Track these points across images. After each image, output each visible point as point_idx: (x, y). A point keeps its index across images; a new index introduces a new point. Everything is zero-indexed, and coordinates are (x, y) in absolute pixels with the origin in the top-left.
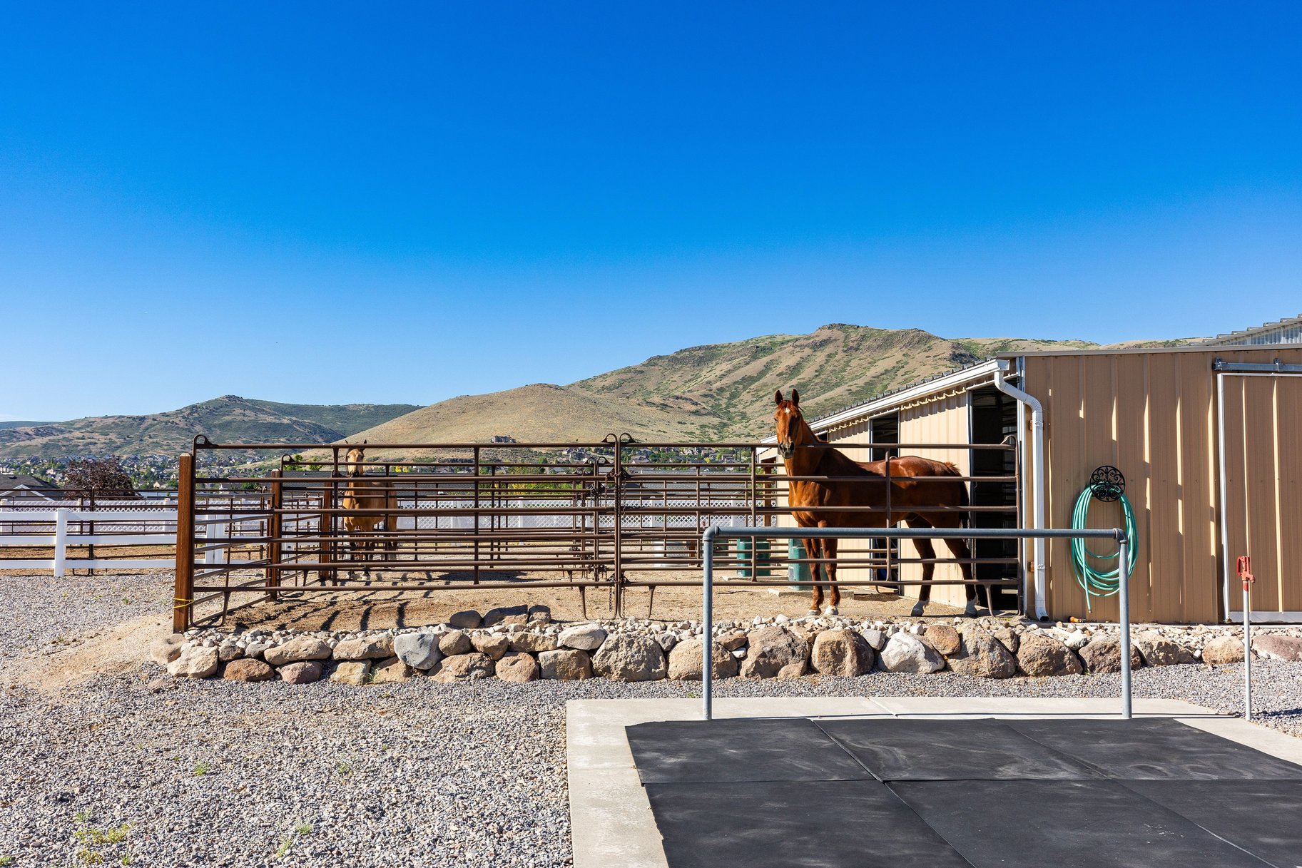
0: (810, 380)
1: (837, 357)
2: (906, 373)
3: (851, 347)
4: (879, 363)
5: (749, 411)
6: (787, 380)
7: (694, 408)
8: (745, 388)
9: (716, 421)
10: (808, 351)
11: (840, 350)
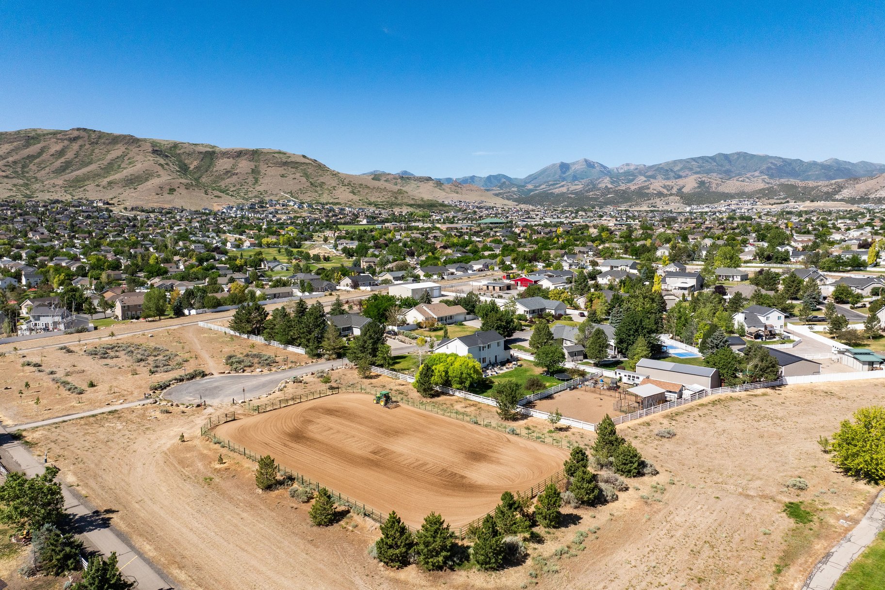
0: (72, 159)
1: (86, 147)
2: (129, 159)
3: (93, 143)
4: (112, 152)
5: (38, 175)
6: (57, 159)
8: (31, 162)
9: (21, 182)
10: (66, 143)
11: (87, 143)
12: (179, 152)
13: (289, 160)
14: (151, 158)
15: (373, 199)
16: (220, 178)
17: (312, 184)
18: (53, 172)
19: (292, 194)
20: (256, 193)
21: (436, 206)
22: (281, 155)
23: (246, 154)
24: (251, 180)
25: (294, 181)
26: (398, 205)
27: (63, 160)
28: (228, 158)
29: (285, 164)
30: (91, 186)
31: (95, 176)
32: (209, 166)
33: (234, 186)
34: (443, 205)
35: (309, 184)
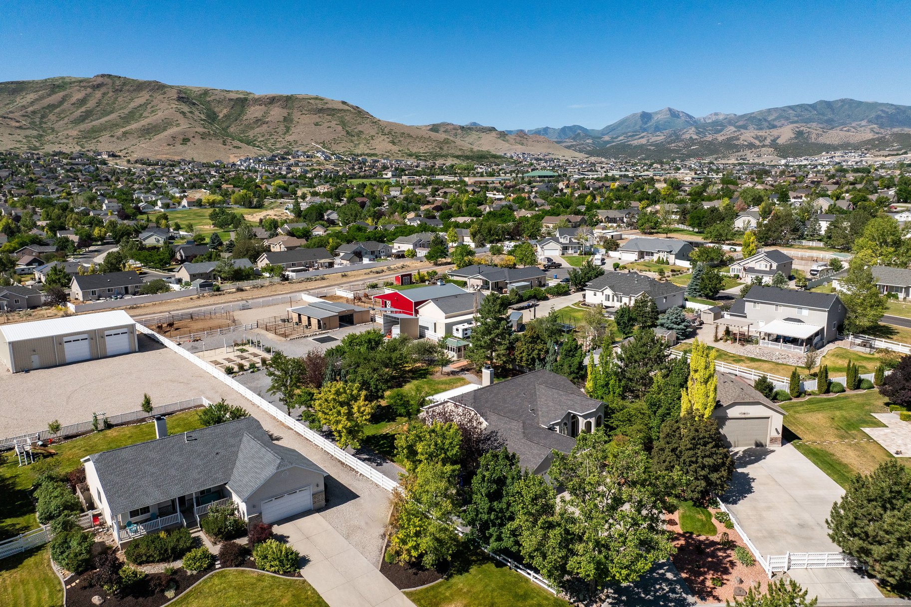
0: (94, 108)
1: (109, 95)
2: (152, 107)
3: (117, 90)
4: (136, 100)
5: (56, 126)
6: (78, 108)
7: (17, 124)
8: (50, 112)
9: (35, 133)
10: (89, 90)
11: (110, 90)
12: (209, 99)
13: (325, 107)
14: (175, 105)
15: (414, 150)
16: (250, 127)
17: (348, 133)
18: (72, 122)
19: (324, 144)
20: (285, 144)
21: (487, 158)
22: (317, 101)
23: (279, 100)
24: (282, 128)
25: (330, 129)
26: (443, 156)
27: (83, 109)
28: (260, 105)
29: (321, 111)
30: (105, 137)
31: (114, 125)
32: (239, 115)
33: (263, 136)
34: (495, 157)
35: (344, 133)
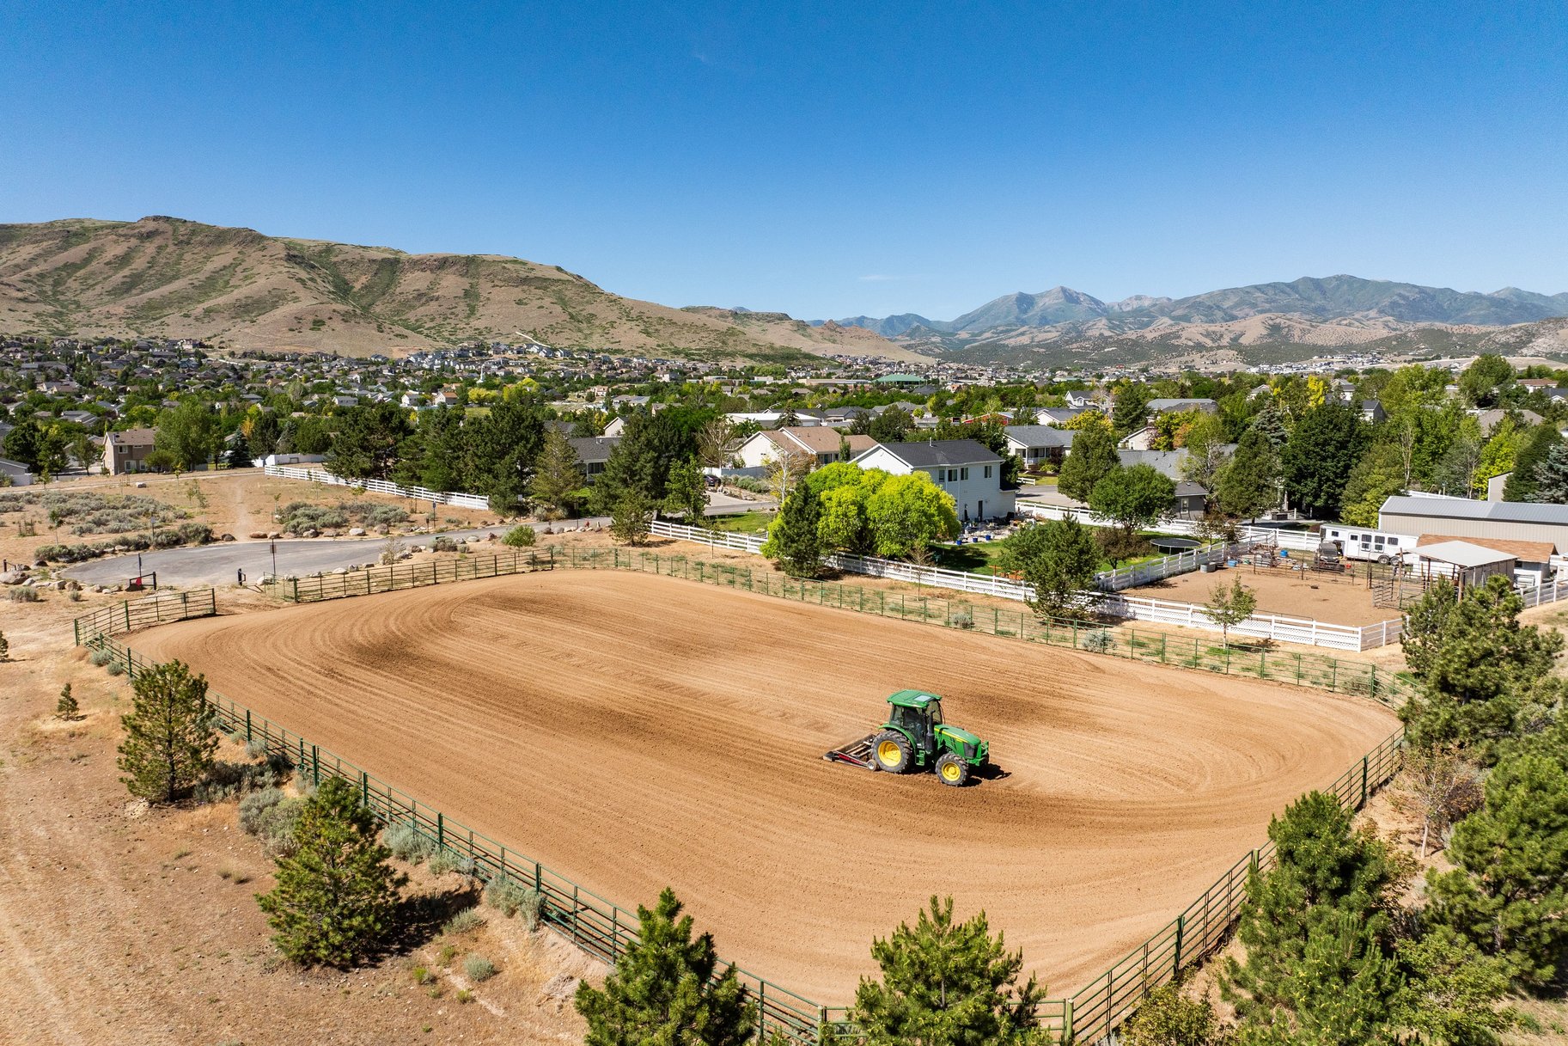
0: (144, 271)
1: (168, 250)
3: (182, 242)
5: (82, 298)
6: (117, 270)
7: (20, 295)
8: (69, 275)
9: (50, 309)
10: (134, 242)
11: (170, 243)
12: (335, 259)
13: (532, 275)
14: (284, 268)
15: (681, 346)
16: (407, 305)
17: (572, 317)
18: (109, 293)
19: (535, 334)
20: (470, 332)
22: (518, 267)
23: (454, 263)
24: (462, 308)
25: (542, 310)
27: (126, 272)
28: (423, 270)
29: (525, 281)
30: (174, 317)
31: (185, 299)
32: (388, 285)
33: (432, 320)
35: (567, 317)
